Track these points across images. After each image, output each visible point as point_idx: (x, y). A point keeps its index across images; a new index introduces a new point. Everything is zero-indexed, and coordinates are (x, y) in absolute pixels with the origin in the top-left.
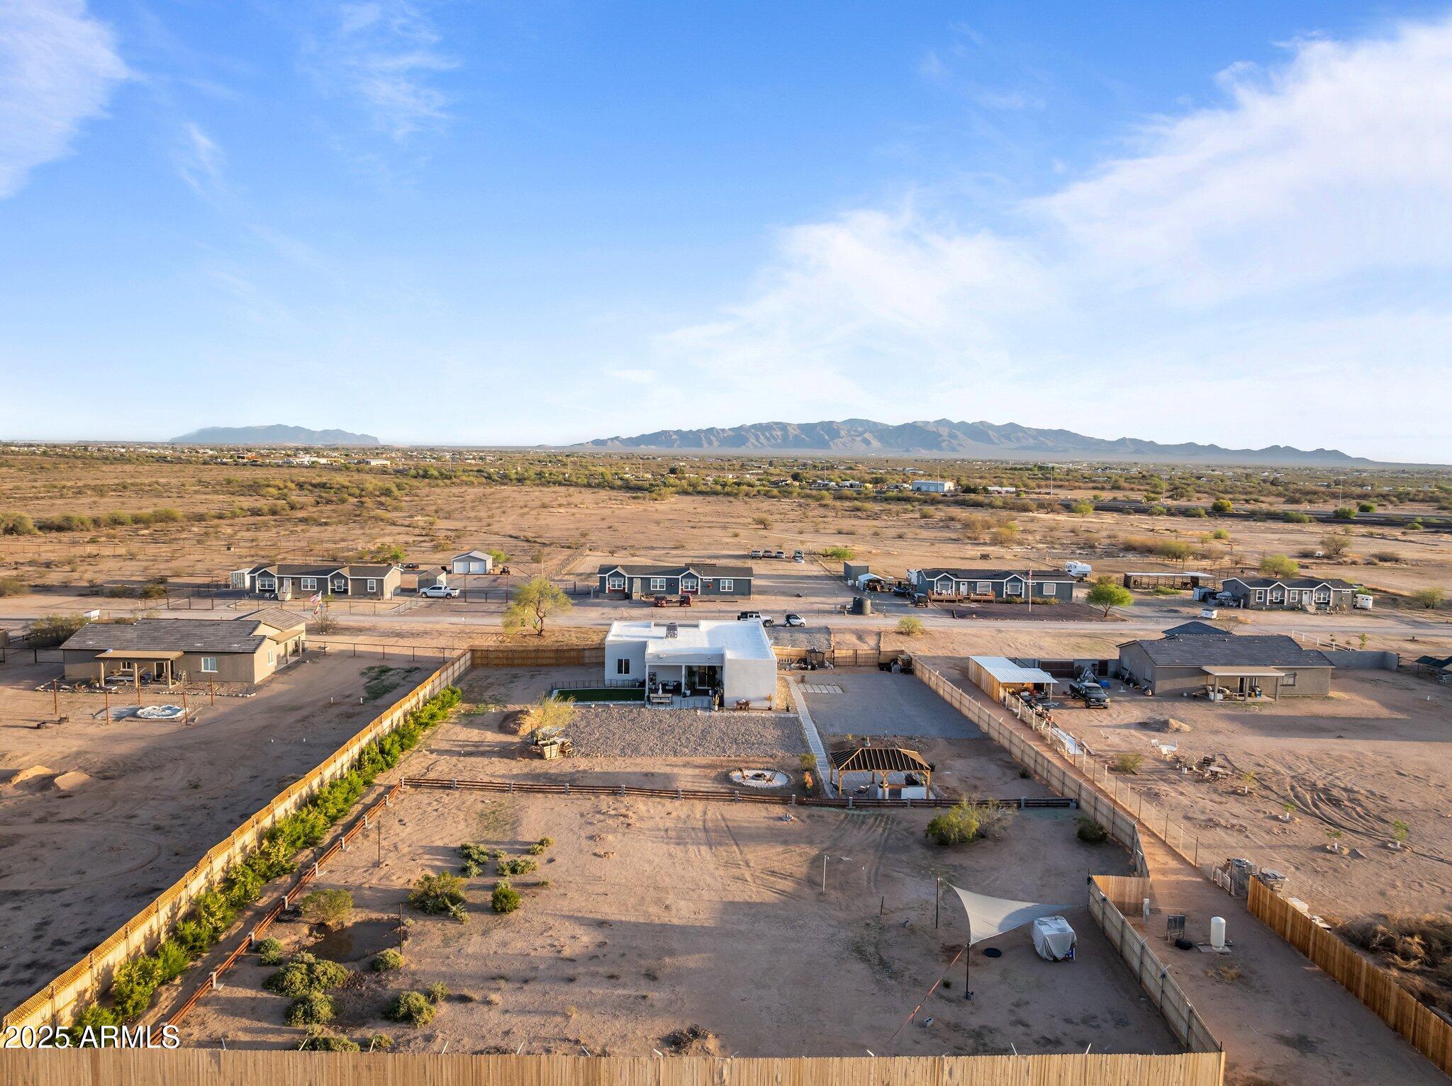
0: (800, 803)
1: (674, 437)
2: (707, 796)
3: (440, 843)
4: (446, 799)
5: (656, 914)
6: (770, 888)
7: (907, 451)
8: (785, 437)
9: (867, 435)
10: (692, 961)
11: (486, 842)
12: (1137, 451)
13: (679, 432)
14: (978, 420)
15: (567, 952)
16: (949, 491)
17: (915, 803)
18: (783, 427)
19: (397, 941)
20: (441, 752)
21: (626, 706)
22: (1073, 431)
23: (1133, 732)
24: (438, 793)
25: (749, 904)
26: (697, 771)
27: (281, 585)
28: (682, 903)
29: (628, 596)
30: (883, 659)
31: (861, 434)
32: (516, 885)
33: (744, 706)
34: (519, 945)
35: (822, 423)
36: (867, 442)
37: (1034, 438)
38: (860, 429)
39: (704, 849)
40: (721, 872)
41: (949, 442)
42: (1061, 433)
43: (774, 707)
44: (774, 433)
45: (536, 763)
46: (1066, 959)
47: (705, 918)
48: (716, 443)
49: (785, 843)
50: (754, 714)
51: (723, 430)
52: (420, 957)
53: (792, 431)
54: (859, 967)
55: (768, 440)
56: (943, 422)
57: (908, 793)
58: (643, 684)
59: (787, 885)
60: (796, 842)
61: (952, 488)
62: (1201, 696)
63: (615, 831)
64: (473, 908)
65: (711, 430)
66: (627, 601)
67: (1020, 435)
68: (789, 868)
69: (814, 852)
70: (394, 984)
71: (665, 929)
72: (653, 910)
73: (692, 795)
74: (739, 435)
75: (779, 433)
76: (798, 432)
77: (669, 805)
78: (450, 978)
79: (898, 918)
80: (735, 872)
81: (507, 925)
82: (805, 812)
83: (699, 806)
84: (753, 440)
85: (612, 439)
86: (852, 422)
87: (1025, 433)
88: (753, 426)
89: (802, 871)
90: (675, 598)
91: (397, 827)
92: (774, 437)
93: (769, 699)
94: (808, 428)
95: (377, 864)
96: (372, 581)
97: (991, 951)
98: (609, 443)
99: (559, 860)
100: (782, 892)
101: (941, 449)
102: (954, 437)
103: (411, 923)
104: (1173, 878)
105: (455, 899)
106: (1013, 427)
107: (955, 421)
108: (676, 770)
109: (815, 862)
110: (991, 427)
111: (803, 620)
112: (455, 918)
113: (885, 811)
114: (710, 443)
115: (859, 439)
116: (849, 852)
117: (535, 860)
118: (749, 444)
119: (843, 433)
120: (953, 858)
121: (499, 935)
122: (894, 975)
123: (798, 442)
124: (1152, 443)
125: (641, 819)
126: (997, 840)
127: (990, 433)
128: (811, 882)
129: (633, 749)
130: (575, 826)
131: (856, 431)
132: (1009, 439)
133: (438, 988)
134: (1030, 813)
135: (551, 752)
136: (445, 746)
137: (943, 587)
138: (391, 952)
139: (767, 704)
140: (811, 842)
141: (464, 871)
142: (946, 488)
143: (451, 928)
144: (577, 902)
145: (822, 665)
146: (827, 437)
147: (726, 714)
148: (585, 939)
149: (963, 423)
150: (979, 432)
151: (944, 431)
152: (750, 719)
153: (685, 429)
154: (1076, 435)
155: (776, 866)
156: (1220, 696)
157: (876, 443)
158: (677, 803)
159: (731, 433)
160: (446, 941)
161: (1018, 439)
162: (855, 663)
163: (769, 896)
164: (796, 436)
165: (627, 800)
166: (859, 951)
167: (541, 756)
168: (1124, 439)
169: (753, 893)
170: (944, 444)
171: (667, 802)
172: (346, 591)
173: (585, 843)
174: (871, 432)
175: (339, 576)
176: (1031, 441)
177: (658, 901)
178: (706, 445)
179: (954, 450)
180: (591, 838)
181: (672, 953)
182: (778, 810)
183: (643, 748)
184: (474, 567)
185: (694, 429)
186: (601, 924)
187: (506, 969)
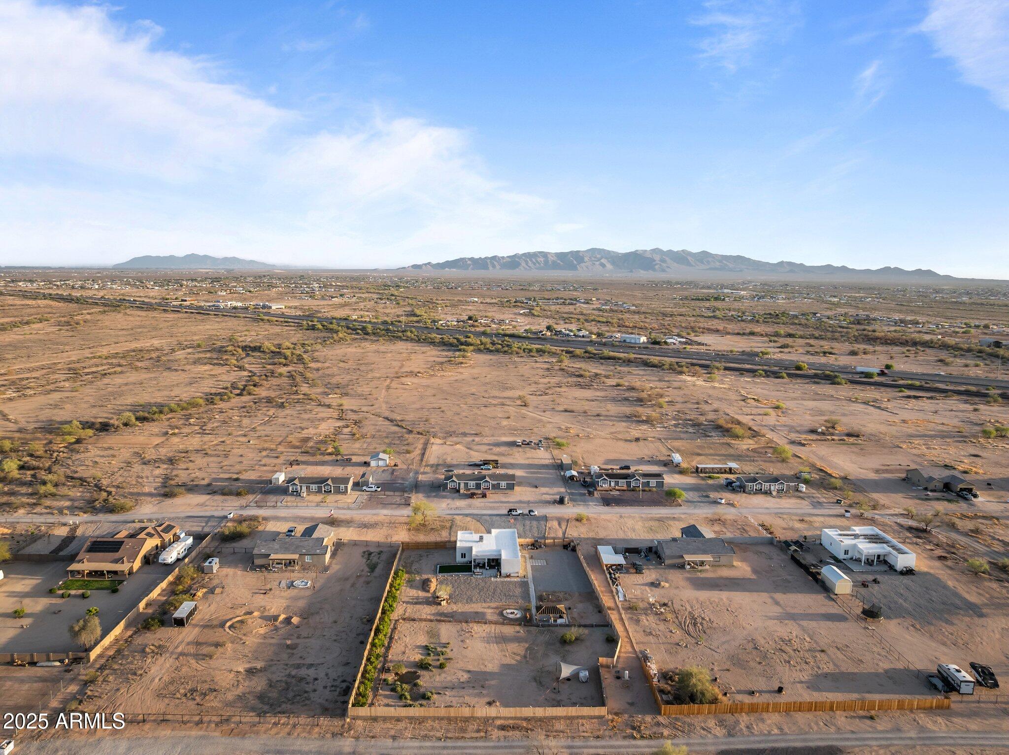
0: (525, 625)
1: (469, 262)
2: (496, 623)
3: (418, 644)
4: (415, 625)
5: (483, 669)
6: (513, 659)
7: (631, 271)
8: (546, 262)
9: (602, 261)
10: (493, 682)
11: (432, 643)
12: (791, 271)
13: (472, 259)
14: (680, 249)
15: (461, 680)
16: (644, 343)
17: (561, 625)
18: (545, 255)
19: (418, 677)
20: (407, 603)
21: (466, 575)
22: (747, 256)
23: (647, 587)
24: (411, 622)
25: (507, 665)
26: (492, 611)
27: (301, 489)
28: (490, 665)
29: (458, 491)
30: (565, 543)
31: (599, 260)
32: (444, 659)
33: (508, 576)
34: (449, 678)
35: (571, 252)
36: (603, 265)
37: (720, 261)
38: (598, 256)
39: (495, 645)
40: (500, 654)
41: (660, 265)
42: (739, 258)
43: (519, 575)
44: (539, 259)
45: (439, 607)
46: (586, 682)
47: (496, 669)
48: (498, 267)
49: (519, 642)
50: (512, 579)
51: (503, 257)
52: (426, 682)
53: (550, 258)
54: (534, 684)
55: (534, 264)
56: (656, 251)
57: (559, 621)
58: (471, 562)
59: (518, 658)
60: (522, 642)
61: (646, 341)
62: (682, 567)
63: (468, 638)
64: (435, 667)
65: (494, 258)
66: (458, 494)
67: (710, 259)
68: (520, 652)
69: (527, 645)
70: (422, 690)
71: (485, 673)
72: (482, 667)
73: (491, 622)
74: (513, 262)
75: (542, 259)
76: (555, 258)
77: (485, 627)
78: (435, 688)
79: (547, 669)
80: (503, 653)
81: (445, 672)
82: (526, 629)
83: (493, 626)
84: (523, 264)
85: (425, 264)
86: (593, 250)
87: (714, 258)
88: (524, 254)
89: (523, 653)
90: (479, 492)
91: (404, 638)
92: (539, 263)
93: (518, 573)
94: (561, 256)
95: (404, 653)
96: (342, 486)
97: (568, 679)
98: (424, 267)
99: (454, 650)
100: (517, 661)
101: (654, 270)
102: (663, 261)
103: (420, 672)
104: (628, 655)
105: (430, 665)
106: (705, 254)
107: (665, 249)
108: (485, 610)
109: (527, 649)
110: (690, 254)
111: (536, 513)
112: (431, 671)
113: (551, 628)
114: (494, 266)
115: (598, 263)
116: (537, 645)
117: (448, 650)
118: (521, 267)
119: (586, 259)
120: (567, 648)
121: (443, 675)
122: (542, 686)
123: (555, 266)
124: (801, 264)
125: (476, 633)
126: (582, 640)
127: (689, 258)
128: (525, 657)
129: (470, 600)
130: (457, 636)
131: (595, 257)
132: (702, 263)
133: (433, 691)
134: (595, 629)
135: (444, 603)
136: (407, 599)
137: (603, 483)
138: (418, 681)
139: (517, 575)
140: (526, 642)
141: (429, 655)
142: (642, 341)
143: (430, 673)
144: (461, 665)
145: (540, 547)
146: (575, 262)
147: (502, 579)
148: (465, 676)
149: (670, 251)
150: (681, 257)
151: (657, 258)
152: (510, 582)
153: (476, 257)
154: (749, 259)
155: (515, 651)
156: (689, 567)
157: (609, 266)
158: (487, 626)
159: (508, 259)
160: (430, 677)
161: (708, 262)
162: (554, 545)
163: (514, 662)
164: (554, 262)
165: (471, 625)
166: (535, 679)
167: (440, 604)
168: (782, 262)
169: (509, 661)
170: (657, 267)
171: (483, 625)
172: (331, 491)
173: (460, 643)
174: (606, 258)
175: (328, 485)
176: (718, 264)
177: (483, 664)
178: (491, 268)
179: (664, 271)
180: (462, 641)
181: (487, 680)
182: (518, 628)
183: (474, 599)
184: (381, 463)
185: (483, 257)
186: (469, 672)
187: (447, 685)
